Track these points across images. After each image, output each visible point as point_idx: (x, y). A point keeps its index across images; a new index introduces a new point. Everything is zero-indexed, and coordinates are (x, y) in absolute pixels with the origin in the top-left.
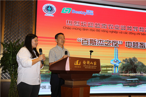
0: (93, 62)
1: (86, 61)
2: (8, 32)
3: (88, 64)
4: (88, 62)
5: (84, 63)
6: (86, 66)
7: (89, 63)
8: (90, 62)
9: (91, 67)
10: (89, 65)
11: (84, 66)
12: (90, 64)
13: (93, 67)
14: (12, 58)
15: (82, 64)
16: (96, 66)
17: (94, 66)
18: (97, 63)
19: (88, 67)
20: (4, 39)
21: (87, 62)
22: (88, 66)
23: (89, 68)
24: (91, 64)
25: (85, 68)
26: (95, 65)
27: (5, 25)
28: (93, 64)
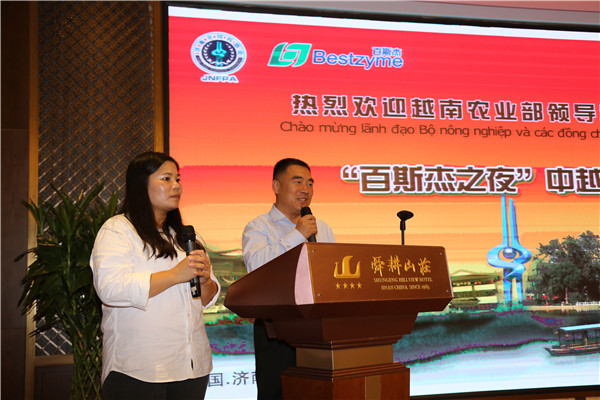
0: (416, 262)
1: (386, 260)
2: (53, 158)
3: (396, 271)
4: (394, 264)
5: (377, 265)
6: (385, 280)
7: (399, 266)
8: (402, 262)
9: (408, 284)
10: (398, 277)
11: (377, 280)
12: (402, 269)
13: (415, 283)
14: (73, 266)
15: (367, 271)
16: (430, 279)
17: (421, 280)
18: (432, 266)
19: (394, 284)
20: (40, 189)
21: (387, 263)
22: (395, 280)
23: (400, 287)
24: (406, 269)
25: (383, 288)
26: (427, 275)
27: (40, 130)
28: (418, 268)
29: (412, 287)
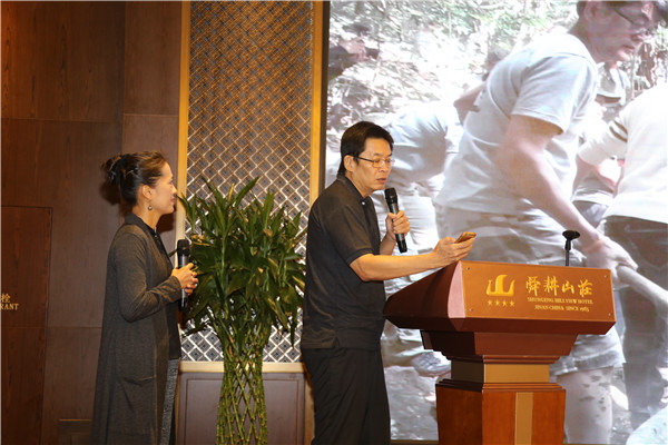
0: (575, 283)
1: (542, 280)
3: (552, 292)
4: (551, 284)
5: (532, 285)
6: (540, 300)
7: (556, 287)
8: (560, 283)
9: (565, 305)
10: (554, 297)
11: (531, 299)
12: (559, 290)
13: (572, 305)
15: (521, 291)
16: (590, 302)
17: (580, 302)
18: (593, 289)
19: (550, 304)
21: (543, 283)
22: (550, 300)
23: (555, 308)
24: (563, 290)
25: (537, 307)
26: (587, 297)
28: (577, 290)
29: (569, 308)
